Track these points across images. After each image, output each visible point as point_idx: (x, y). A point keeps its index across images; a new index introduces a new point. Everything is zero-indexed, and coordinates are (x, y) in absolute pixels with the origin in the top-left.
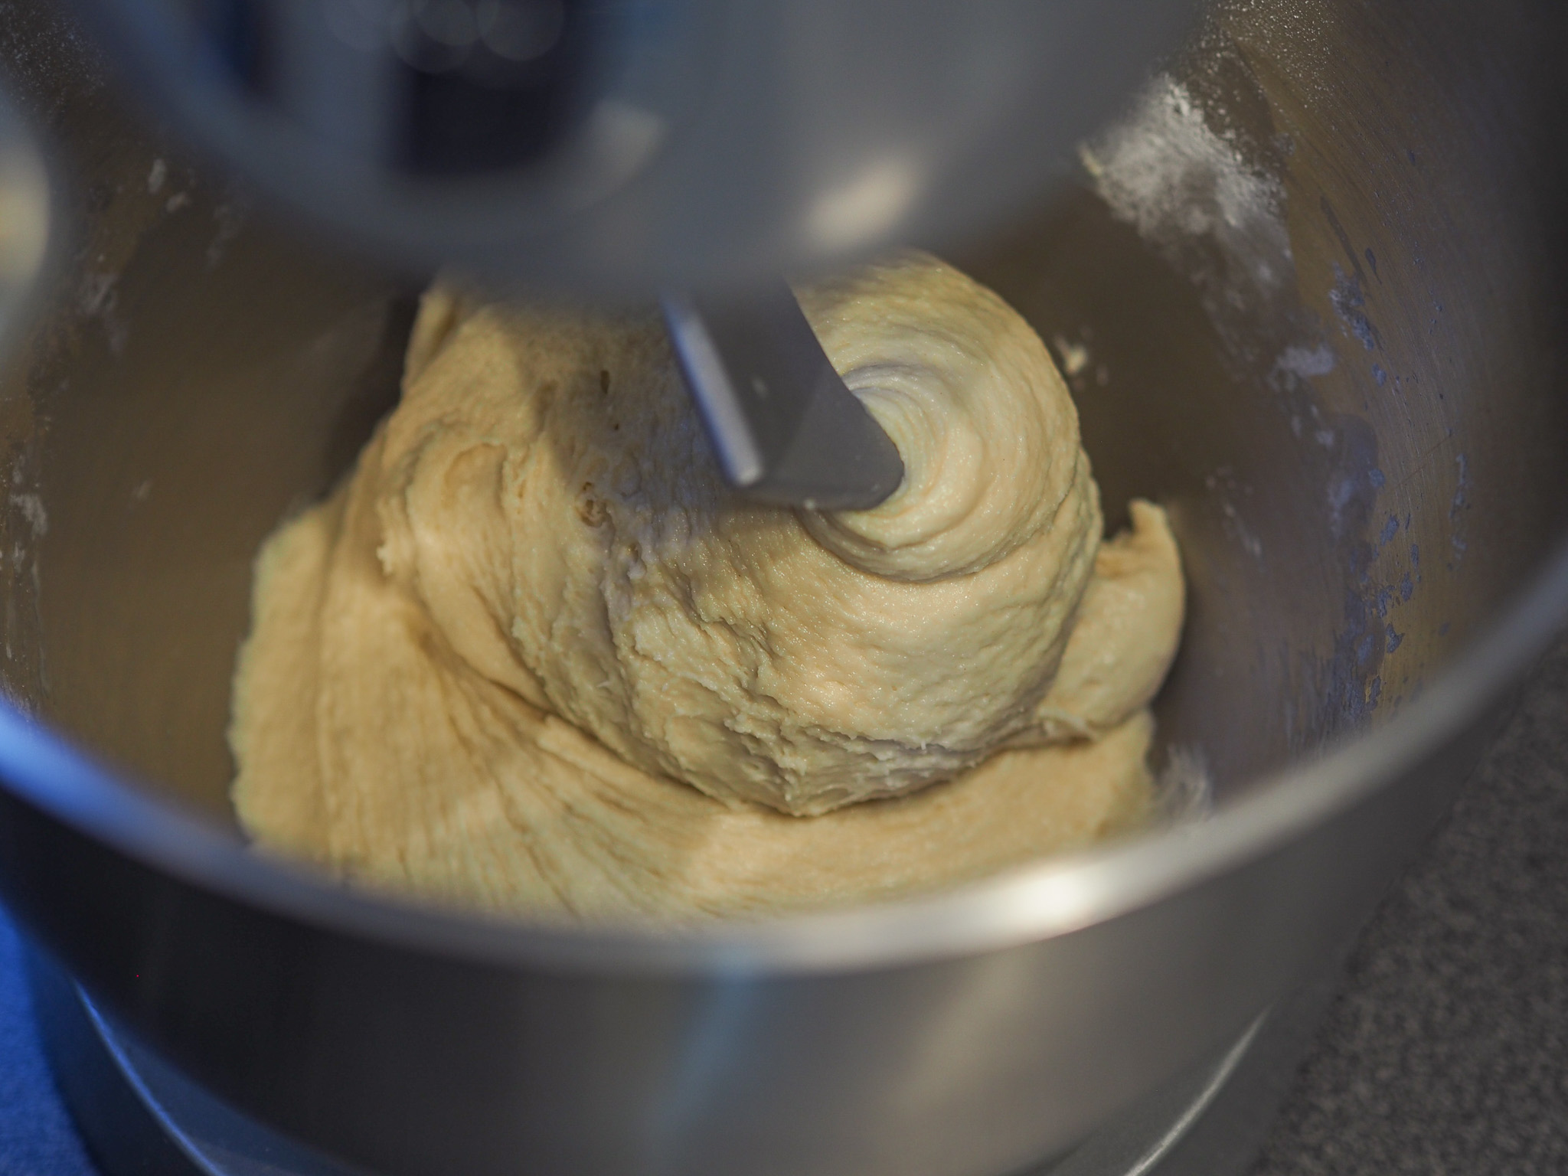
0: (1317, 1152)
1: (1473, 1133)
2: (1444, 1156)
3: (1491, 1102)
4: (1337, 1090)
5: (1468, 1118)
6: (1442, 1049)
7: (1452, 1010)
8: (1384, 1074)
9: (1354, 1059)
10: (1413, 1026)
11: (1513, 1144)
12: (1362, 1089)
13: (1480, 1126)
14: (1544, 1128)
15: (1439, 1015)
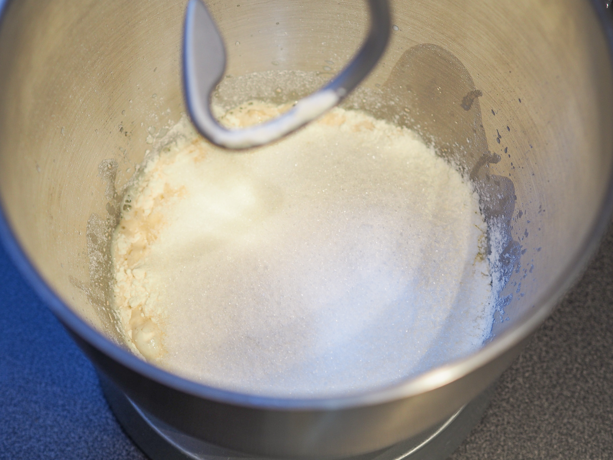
0: (508, 402)
1: (556, 392)
2: (547, 400)
3: (561, 381)
4: (512, 381)
5: (554, 386)
6: (545, 365)
7: (547, 352)
8: (527, 375)
9: (517, 370)
10: (535, 358)
11: (569, 394)
12: (521, 380)
13: (558, 388)
14: (578, 388)
15: (544, 354)
